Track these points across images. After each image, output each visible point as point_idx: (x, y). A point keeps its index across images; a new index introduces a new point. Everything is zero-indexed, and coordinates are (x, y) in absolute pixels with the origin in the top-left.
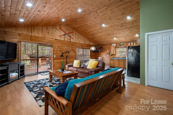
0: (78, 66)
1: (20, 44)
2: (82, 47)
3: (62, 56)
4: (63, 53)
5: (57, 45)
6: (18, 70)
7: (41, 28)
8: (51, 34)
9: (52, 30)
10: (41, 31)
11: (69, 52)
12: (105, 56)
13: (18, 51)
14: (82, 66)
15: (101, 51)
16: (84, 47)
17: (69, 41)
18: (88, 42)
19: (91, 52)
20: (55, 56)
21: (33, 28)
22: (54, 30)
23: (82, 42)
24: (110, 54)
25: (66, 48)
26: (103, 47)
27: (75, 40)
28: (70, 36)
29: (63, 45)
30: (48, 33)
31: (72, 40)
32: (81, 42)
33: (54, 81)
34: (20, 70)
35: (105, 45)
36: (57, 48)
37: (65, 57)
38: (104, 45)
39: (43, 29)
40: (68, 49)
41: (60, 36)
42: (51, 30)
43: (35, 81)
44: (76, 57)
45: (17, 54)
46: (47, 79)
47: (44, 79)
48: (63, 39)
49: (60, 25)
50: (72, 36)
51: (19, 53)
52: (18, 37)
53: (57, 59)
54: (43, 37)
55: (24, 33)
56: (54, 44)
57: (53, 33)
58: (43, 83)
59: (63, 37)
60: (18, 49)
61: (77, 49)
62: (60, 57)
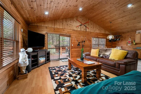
0: (97, 56)
1: (47, 35)
2: (97, 37)
3: (79, 45)
4: (79, 43)
5: (74, 35)
6: (45, 55)
7: (61, 21)
8: (69, 25)
9: (71, 21)
10: (62, 23)
11: (84, 41)
12: (126, 45)
13: (46, 41)
14: (101, 56)
15: (119, 40)
16: (99, 36)
17: (85, 30)
18: (104, 31)
19: (106, 41)
20: (72, 45)
21: (56, 21)
22: (72, 22)
23: (98, 31)
24: (132, 42)
25: (82, 37)
26: (123, 35)
27: (90, 30)
28: (86, 26)
29: (79, 35)
30: (67, 25)
31: (87, 30)
32: (96, 32)
33: (73, 69)
34: (46, 56)
35: (125, 33)
36: (74, 38)
37: (81, 46)
38: (123, 33)
39: (63, 21)
40: (84, 39)
41: (77, 27)
42: (69, 22)
43: (57, 67)
44: (91, 46)
45: (45, 43)
46: (66, 66)
47: (64, 66)
48: (79, 29)
49: (77, 17)
50: (87, 26)
51: (47, 42)
52: (46, 29)
53: (74, 48)
54: (63, 28)
55: (49, 26)
56: (72, 35)
57: (71, 24)
58: (63, 71)
59: (80, 27)
60: (46, 39)
61: (92, 39)
62: (76, 46)
